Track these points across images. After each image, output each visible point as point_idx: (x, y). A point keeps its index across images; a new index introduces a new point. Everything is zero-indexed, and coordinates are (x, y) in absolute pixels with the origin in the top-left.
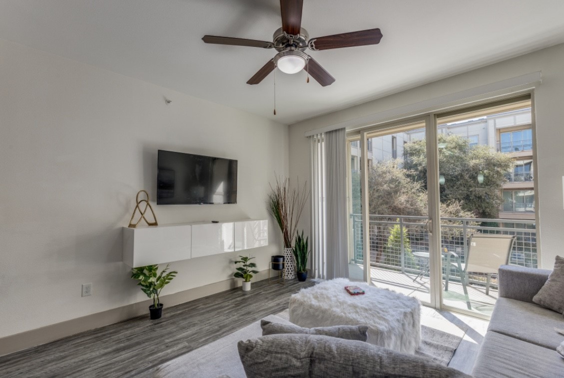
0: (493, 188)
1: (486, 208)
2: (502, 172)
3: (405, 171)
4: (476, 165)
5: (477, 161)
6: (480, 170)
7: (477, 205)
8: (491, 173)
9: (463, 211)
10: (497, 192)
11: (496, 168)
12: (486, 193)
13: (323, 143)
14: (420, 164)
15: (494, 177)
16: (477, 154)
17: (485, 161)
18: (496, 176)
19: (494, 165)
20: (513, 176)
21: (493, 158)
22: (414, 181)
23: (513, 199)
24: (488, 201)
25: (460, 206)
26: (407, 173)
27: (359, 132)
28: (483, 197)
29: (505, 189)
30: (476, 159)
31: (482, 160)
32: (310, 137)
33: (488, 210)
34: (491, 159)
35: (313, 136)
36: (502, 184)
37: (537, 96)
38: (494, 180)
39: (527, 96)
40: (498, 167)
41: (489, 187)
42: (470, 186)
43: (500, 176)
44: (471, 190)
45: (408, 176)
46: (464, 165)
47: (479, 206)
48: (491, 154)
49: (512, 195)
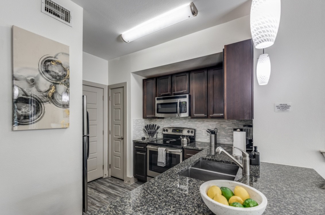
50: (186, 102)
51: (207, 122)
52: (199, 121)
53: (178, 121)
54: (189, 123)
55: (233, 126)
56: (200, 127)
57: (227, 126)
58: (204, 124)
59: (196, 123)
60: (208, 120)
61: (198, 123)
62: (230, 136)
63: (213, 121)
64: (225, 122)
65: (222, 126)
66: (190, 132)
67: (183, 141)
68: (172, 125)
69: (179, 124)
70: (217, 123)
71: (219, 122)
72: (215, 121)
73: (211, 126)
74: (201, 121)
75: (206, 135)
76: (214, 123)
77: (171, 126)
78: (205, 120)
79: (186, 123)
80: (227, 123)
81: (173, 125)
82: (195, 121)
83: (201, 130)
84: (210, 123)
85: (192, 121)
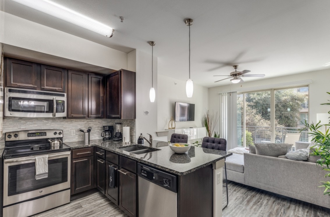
0: (294, 112)
1: (290, 123)
2: (300, 103)
3: (247, 103)
4: (286, 99)
5: (286, 98)
6: (287, 102)
7: (285, 122)
8: (294, 104)
9: (279, 125)
10: (297, 115)
11: (296, 101)
12: (291, 115)
13: (226, 96)
14: (255, 99)
15: (295, 106)
16: (286, 93)
17: (291, 97)
18: (296, 105)
19: (296, 100)
20: (306, 105)
21: (295, 96)
22: (253, 108)
23: (306, 117)
24: (291, 119)
25: (277, 122)
26: (249, 104)
27: (242, 93)
28: (289, 117)
29: (301, 112)
30: (285, 96)
31: (289, 97)
32: (220, 94)
33: (291, 124)
34: (294, 96)
35: (221, 94)
36: (299, 110)
37: (310, 86)
38: (295, 108)
39: (307, 86)
40: (298, 101)
41: (292, 111)
42: (282, 111)
43: (299, 105)
44: (282, 113)
45: (249, 106)
46: (279, 100)
47: (286, 122)
48: (294, 94)
49: (305, 115)
50: (64, 101)
51: (75, 122)
52: (67, 122)
53: (34, 122)
54: (52, 124)
55: (99, 124)
56: (68, 127)
57: (94, 125)
58: (72, 125)
59: (62, 123)
60: (77, 120)
61: (65, 123)
62: (97, 133)
63: (81, 121)
64: (92, 121)
65: (89, 125)
66: (58, 133)
67: (54, 144)
68: (22, 128)
69: (36, 125)
70: (85, 122)
71: (87, 122)
72: (84, 120)
73: (80, 126)
74: (69, 121)
75: (75, 135)
76: (83, 123)
77: (20, 129)
78: (73, 120)
79: (49, 124)
80: (94, 122)
81: (24, 128)
82: (61, 121)
83: (68, 131)
84: (79, 123)
85: (57, 121)
